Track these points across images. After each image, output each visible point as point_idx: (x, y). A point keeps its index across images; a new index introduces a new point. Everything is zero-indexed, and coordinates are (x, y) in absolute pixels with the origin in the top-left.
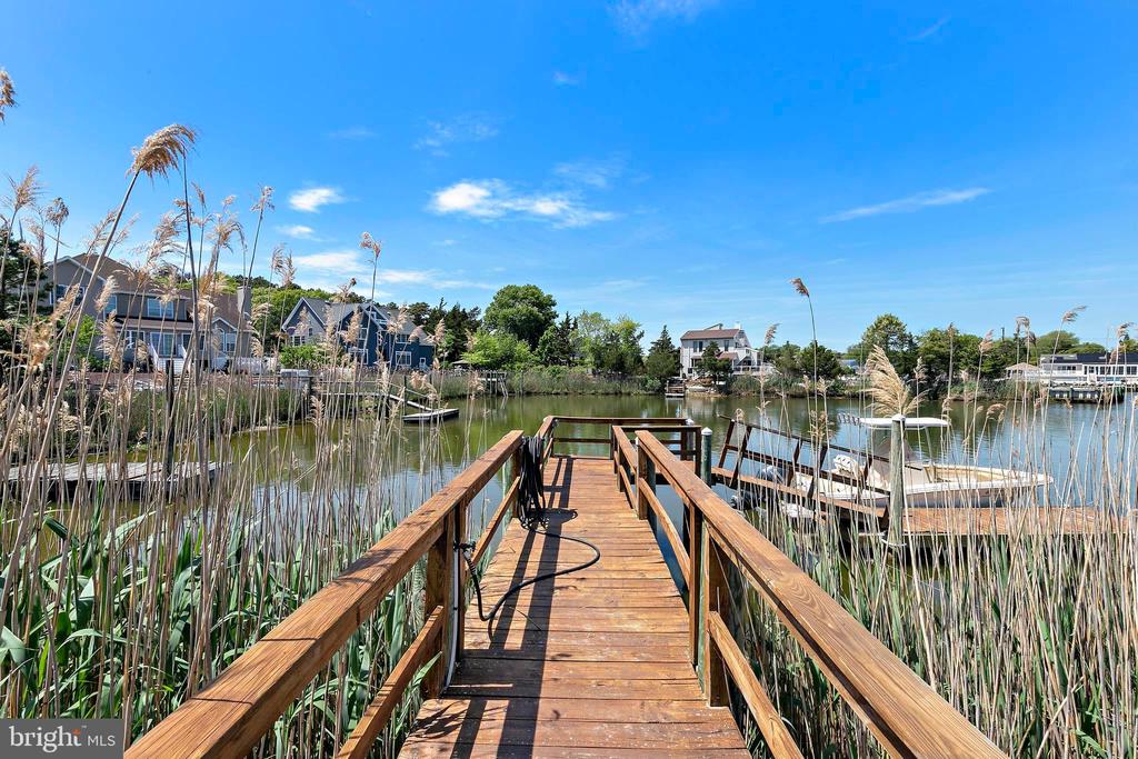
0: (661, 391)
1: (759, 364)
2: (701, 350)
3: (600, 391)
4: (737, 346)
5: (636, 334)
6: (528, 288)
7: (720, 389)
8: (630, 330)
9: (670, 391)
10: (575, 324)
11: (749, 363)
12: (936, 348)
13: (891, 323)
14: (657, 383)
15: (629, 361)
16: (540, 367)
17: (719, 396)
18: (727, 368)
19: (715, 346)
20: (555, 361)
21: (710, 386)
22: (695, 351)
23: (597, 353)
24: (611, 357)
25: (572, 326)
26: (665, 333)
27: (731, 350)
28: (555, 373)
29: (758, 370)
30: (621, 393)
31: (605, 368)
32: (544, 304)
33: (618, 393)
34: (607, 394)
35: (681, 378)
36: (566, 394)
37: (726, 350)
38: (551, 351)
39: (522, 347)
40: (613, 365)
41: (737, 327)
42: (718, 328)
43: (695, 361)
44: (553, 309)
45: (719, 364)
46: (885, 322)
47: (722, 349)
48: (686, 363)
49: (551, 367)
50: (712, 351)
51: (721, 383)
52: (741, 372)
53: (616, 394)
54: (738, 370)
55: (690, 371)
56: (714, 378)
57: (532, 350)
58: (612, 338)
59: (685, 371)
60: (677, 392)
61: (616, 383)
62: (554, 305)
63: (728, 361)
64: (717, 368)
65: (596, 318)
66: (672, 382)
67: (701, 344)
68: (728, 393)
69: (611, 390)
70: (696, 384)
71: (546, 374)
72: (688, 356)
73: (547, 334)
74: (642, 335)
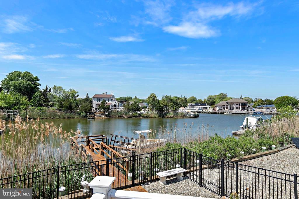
0: (86, 117)
1: (119, 107)
2: (100, 102)
3: (61, 117)
4: (112, 100)
5: (76, 95)
6: (26, 73)
7: (106, 115)
8: (74, 94)
9: (89, 117)
10: (50, 90)
11: (116, 106)
12: (164, 103)
13: (154, 96)
14: (85, 114)
15: (74, 105)
16: (33, 107)
17: (106, 118)
18: (109, 108)
19: (105, 101)
20: (41, 105)
21: (103, 114)
22: (98, 102)
23: (60, 102)
24: (66, 104)
25: (48, 91)
26: (87, 95)
27: (110, 102)
28: (40, 110)
29: (118, 108)
30: (70, 118)
31: (64, 108)
32: (34, 80)
33: (69, 118)
34: (65, 118)
35: (92, 111)
36: (46, 118)
37: (108, 102)
38: (39, 101)
39: (24, 99)
40: (67, 107)
41: (112, 94)
42: (105, 94)
43: (98, 105)
44: (38, 82)
45: (106, 107)
46: (152, 96)
47: (107, 102)
48: (95, 106)
49: (39, 108)
50: (104, 103)
51: (107, 113)
52: (113, 109)
53: (68, 118)
54: (112, 108)
55: (96, 109)
56: (104, 111)
57: (29, 100)
58: (67, 97)
59: (94, 109)
60: (92, 117)
61: (68, 114)
62: (38, 80)
63: (109, 106)
64: (105, 108)
65: (60, 88)
66: (90, 113)
67: (100, 99)
68: (109, 117)
69: (66, 117)
70: (98, 114)
71: (36, 110)
72: (95, 103)
73: (37, 93)
74: (78, 95)
